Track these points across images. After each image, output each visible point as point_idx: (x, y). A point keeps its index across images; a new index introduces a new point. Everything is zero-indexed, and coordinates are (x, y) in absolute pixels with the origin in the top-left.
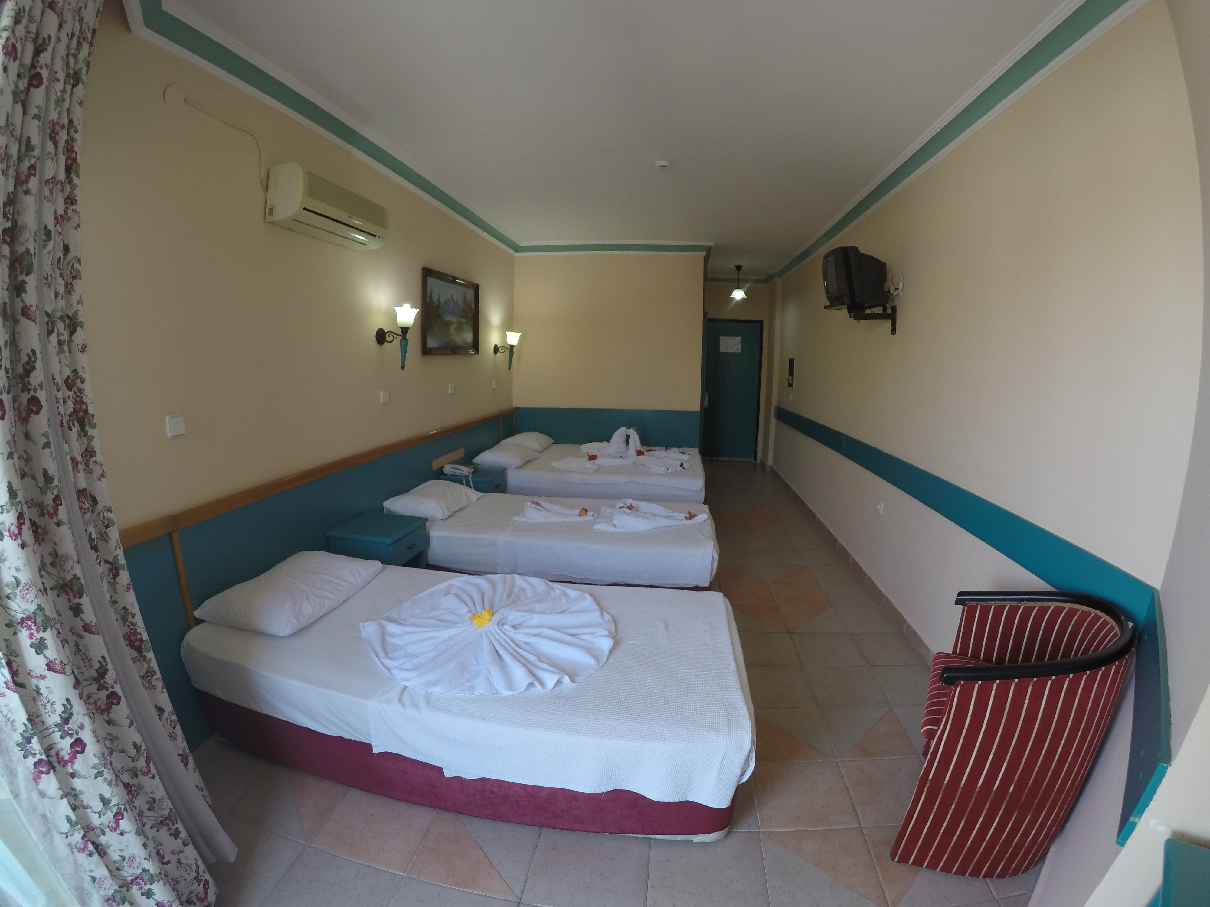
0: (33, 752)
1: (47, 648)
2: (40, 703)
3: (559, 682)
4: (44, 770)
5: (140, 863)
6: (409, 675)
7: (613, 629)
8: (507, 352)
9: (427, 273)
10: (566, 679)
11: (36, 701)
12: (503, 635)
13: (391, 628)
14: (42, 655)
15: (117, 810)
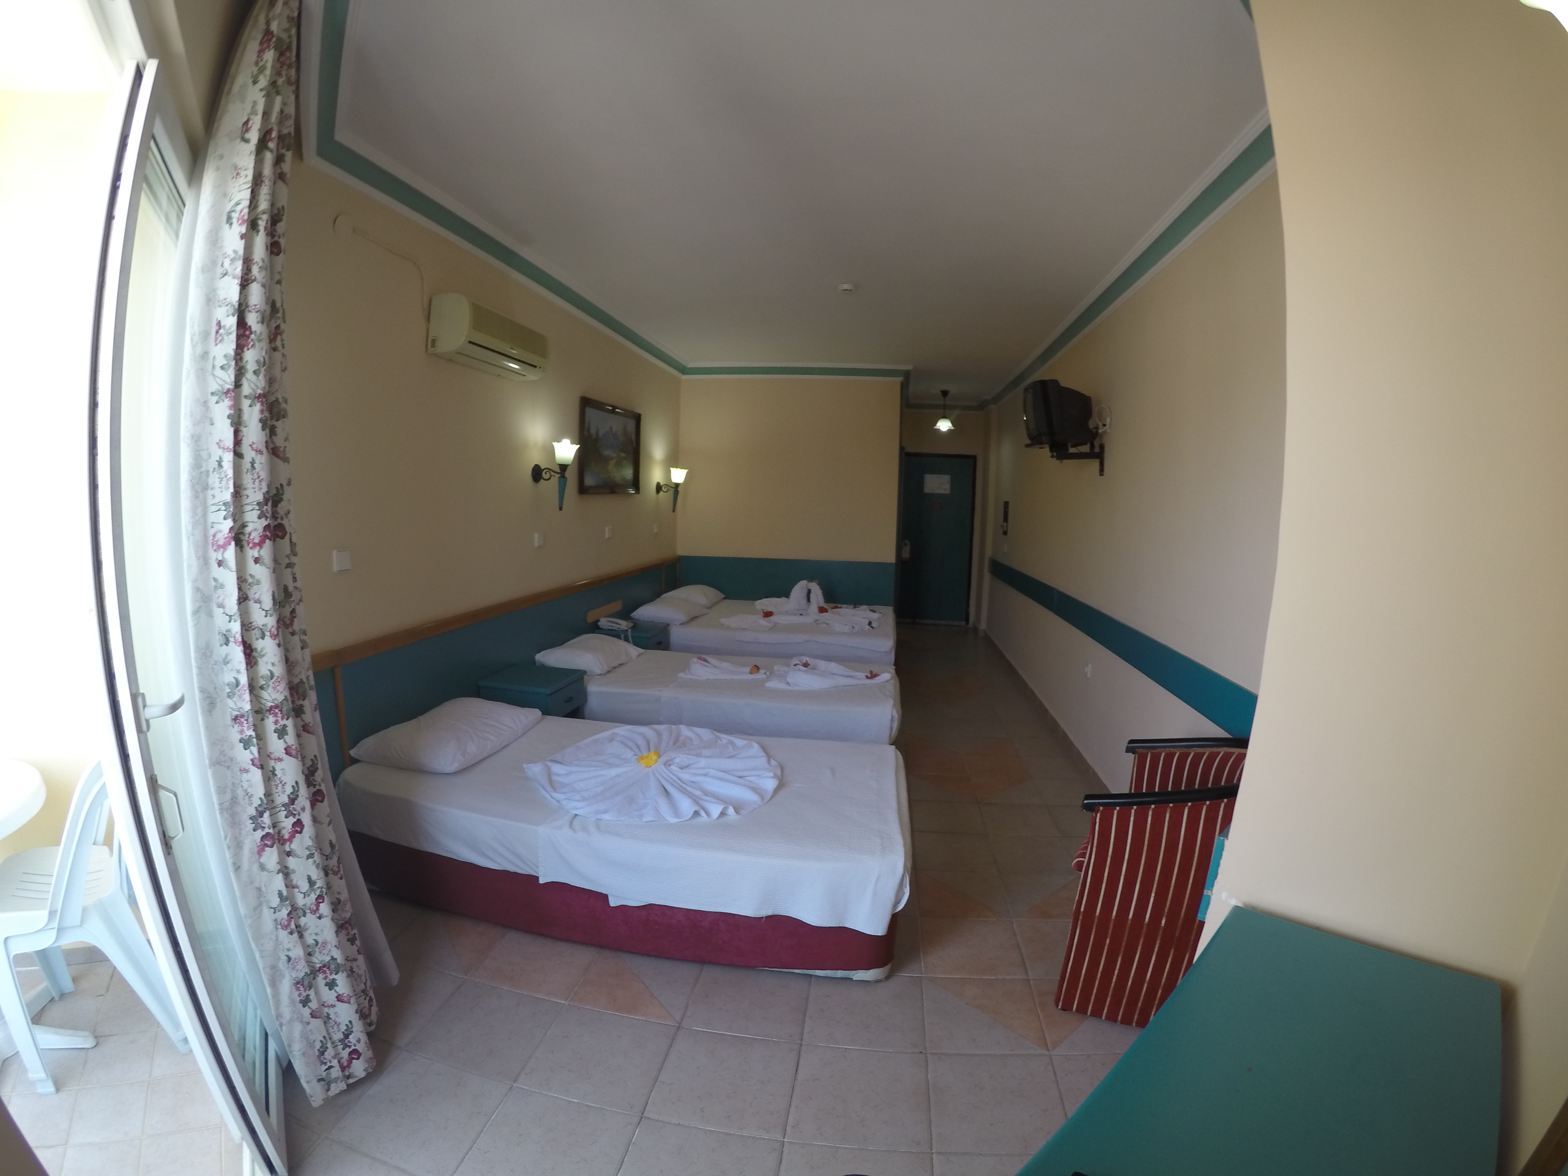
0: (263, 825)
1: (287, 734)
2: (273, 783)
3: (723, 814)
4: (269, 843)
5: (330, 951)
6: (578, 805)
7: (779, 773)
8: (672, 491)
9: (586, 403)
10: (731, 811)
11: (270, 781)
12: (670, 774)
13: (556, 768)
14: (282, 740)
15: (320, 892)
